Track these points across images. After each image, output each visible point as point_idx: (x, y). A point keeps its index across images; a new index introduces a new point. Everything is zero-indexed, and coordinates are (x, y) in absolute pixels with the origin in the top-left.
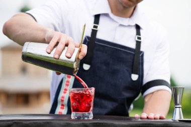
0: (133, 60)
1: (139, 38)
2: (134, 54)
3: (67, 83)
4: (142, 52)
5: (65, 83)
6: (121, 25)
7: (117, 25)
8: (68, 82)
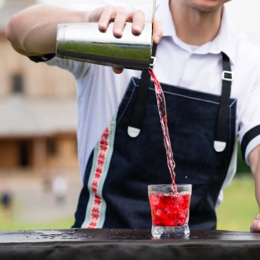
0: (217, 114)
1: (229, 76)
2: (219, 106)
3: (101, 159)
4: (233, 100)
5: (98, 159)
6: (194, 56)
7: (187, 56)
8: (102, 156)
